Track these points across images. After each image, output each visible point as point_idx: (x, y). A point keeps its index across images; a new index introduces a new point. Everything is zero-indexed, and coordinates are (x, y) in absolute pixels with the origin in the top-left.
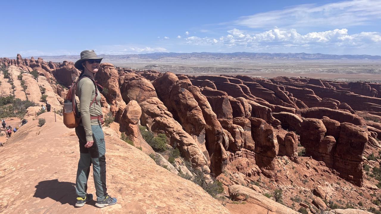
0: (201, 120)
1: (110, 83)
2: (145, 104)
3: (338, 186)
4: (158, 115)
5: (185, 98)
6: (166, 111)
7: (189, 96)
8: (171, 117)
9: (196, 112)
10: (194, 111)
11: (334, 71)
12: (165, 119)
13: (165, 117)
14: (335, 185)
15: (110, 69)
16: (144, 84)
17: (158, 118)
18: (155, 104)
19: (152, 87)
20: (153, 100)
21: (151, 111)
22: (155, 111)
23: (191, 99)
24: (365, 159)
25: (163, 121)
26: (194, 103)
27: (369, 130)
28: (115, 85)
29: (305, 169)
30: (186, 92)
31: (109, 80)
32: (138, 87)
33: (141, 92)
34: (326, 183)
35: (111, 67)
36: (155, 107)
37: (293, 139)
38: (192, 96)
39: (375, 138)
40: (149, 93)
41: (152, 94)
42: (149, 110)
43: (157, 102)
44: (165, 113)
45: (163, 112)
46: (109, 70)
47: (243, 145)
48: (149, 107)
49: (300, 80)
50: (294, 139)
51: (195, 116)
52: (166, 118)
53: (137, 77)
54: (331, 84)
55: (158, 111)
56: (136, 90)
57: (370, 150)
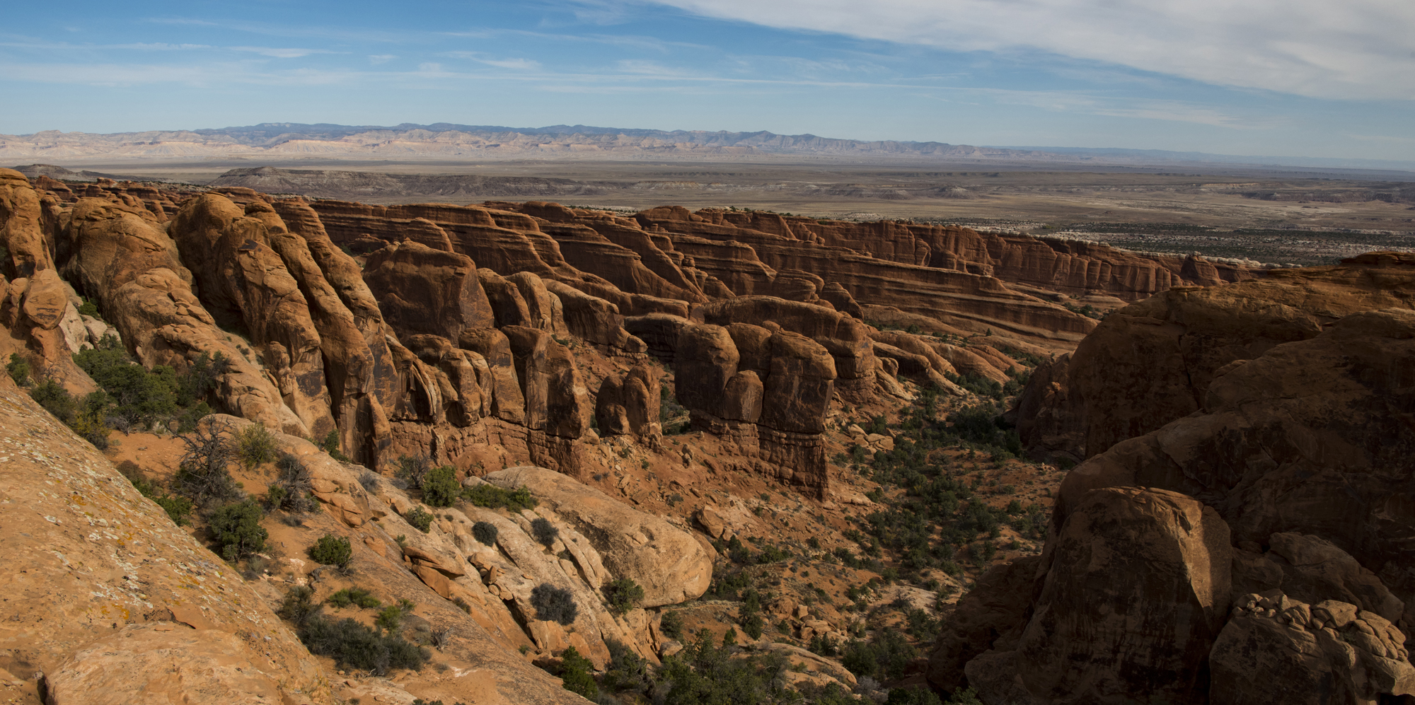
0: (303, 330)
1: (13, 231)
2: (132, 291)
3: (763, 502)
4: (169, 320)
5: (257, 268)
6: (192, 308)
7: (268, 262)
8: (207, 323)
9: (289, 308)
10: (287, 307)
11: (848, 189)
12: (187, 328)
13: (188, 324)
14: (755, 502)
15: (13, 186)
16: (130, 230)
17: (168, 329)
18: (162, 287)
19: (154, 240)
20: (157, 277)
21: (149, 310)
22: (160, 307)
23: (276, 271)
24: (859, 433)
25: (180, 333)
26: (283, 281)
27: (878, 352)
28: (27, 237)
29: (679, 467)
30: (260, 250)
31: (11, 223)
32: (113, 239)
33: (122, 254)
34: (732, 498)
35: (15, 182)
36: (159, 298)
37: (644, 387)
38: (278, 261)
39: (891, 374)
40: (147, 258)
41: (155, 259)
42: (143, 305)
43: (168, 281)
44: (191, 314)
45: (183, 310)
46: (10, 190)
47: (487, 409)
48: (142, 299)
49: (726, 216)
50: (647, 385)
51: (288, 318)
52: (193, 326)
53: (107, 209)
54: (815, 229)
55: (167, 309)
56: (106, 248)
57: (880, 407)
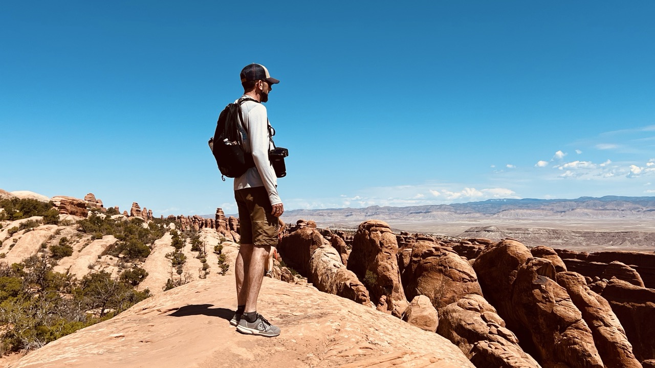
0: (590, 356)
1: (380, 262)
2: (454, 311)
4: (482, 337)
5: (547, 299)
6: (500, 328)
7: (557, 295)
8: (513, 342)
9: (576, 335)
10: (572, 333)
12: (499, 346)
13: (498, 342)
15: (382, 232)
16: (452, 264)
17: (483, 344)
18: (476, 310)
19: (469, 273)
20: (473, 302)
21: (468, 327)
22: (477, 326)
23: (563, 302)
25: (494, 350)
26: (571, 311)
28: (389, 267)
30: (550, 285)
31: (379, 256)
32: (440, 271)
33: (447, 282)
35: (383, 229)
36: (475, 318)
38: (565, 295)
40: (464, 286)
41: (470, 287)
42: (463, 323)
43: (481, 305)
44: (500, 333)
45: (494, 329)
46: (380, 234)
48: (462, 318)
51: (575, 343)
52: (502, 344)
53: (437, 249)
55: (483, 328)
56: (435, 277)
